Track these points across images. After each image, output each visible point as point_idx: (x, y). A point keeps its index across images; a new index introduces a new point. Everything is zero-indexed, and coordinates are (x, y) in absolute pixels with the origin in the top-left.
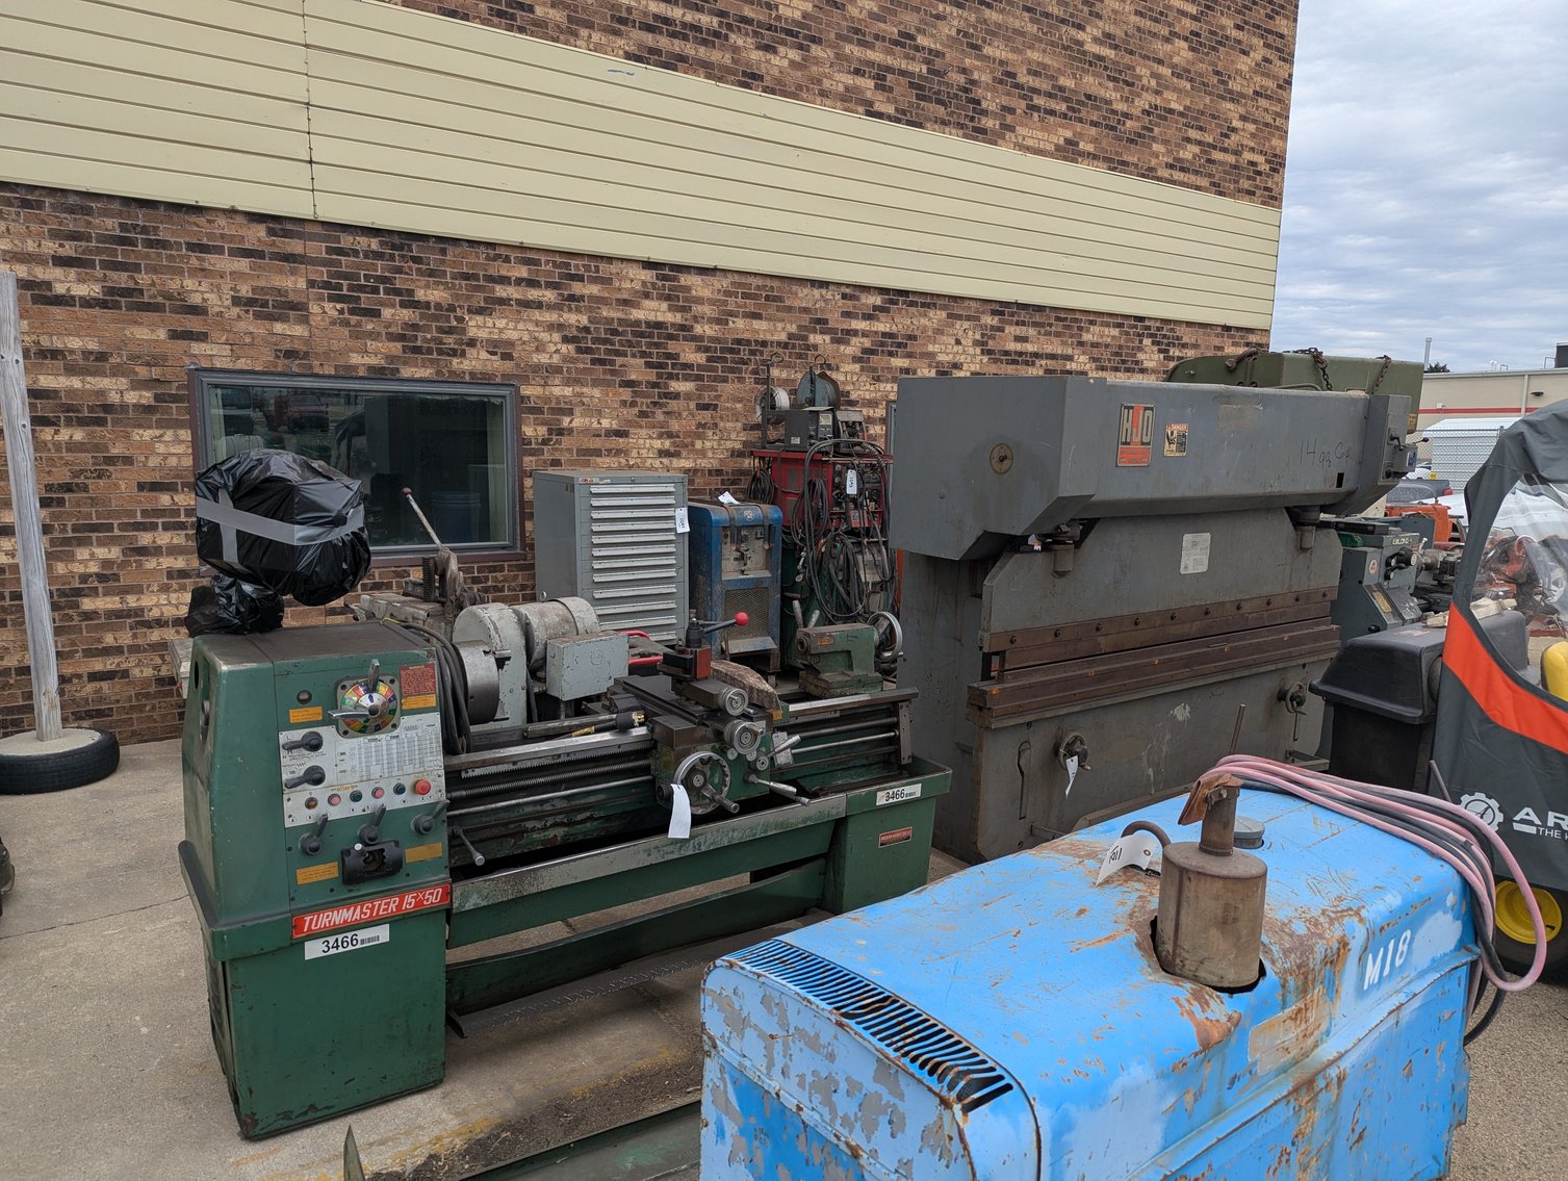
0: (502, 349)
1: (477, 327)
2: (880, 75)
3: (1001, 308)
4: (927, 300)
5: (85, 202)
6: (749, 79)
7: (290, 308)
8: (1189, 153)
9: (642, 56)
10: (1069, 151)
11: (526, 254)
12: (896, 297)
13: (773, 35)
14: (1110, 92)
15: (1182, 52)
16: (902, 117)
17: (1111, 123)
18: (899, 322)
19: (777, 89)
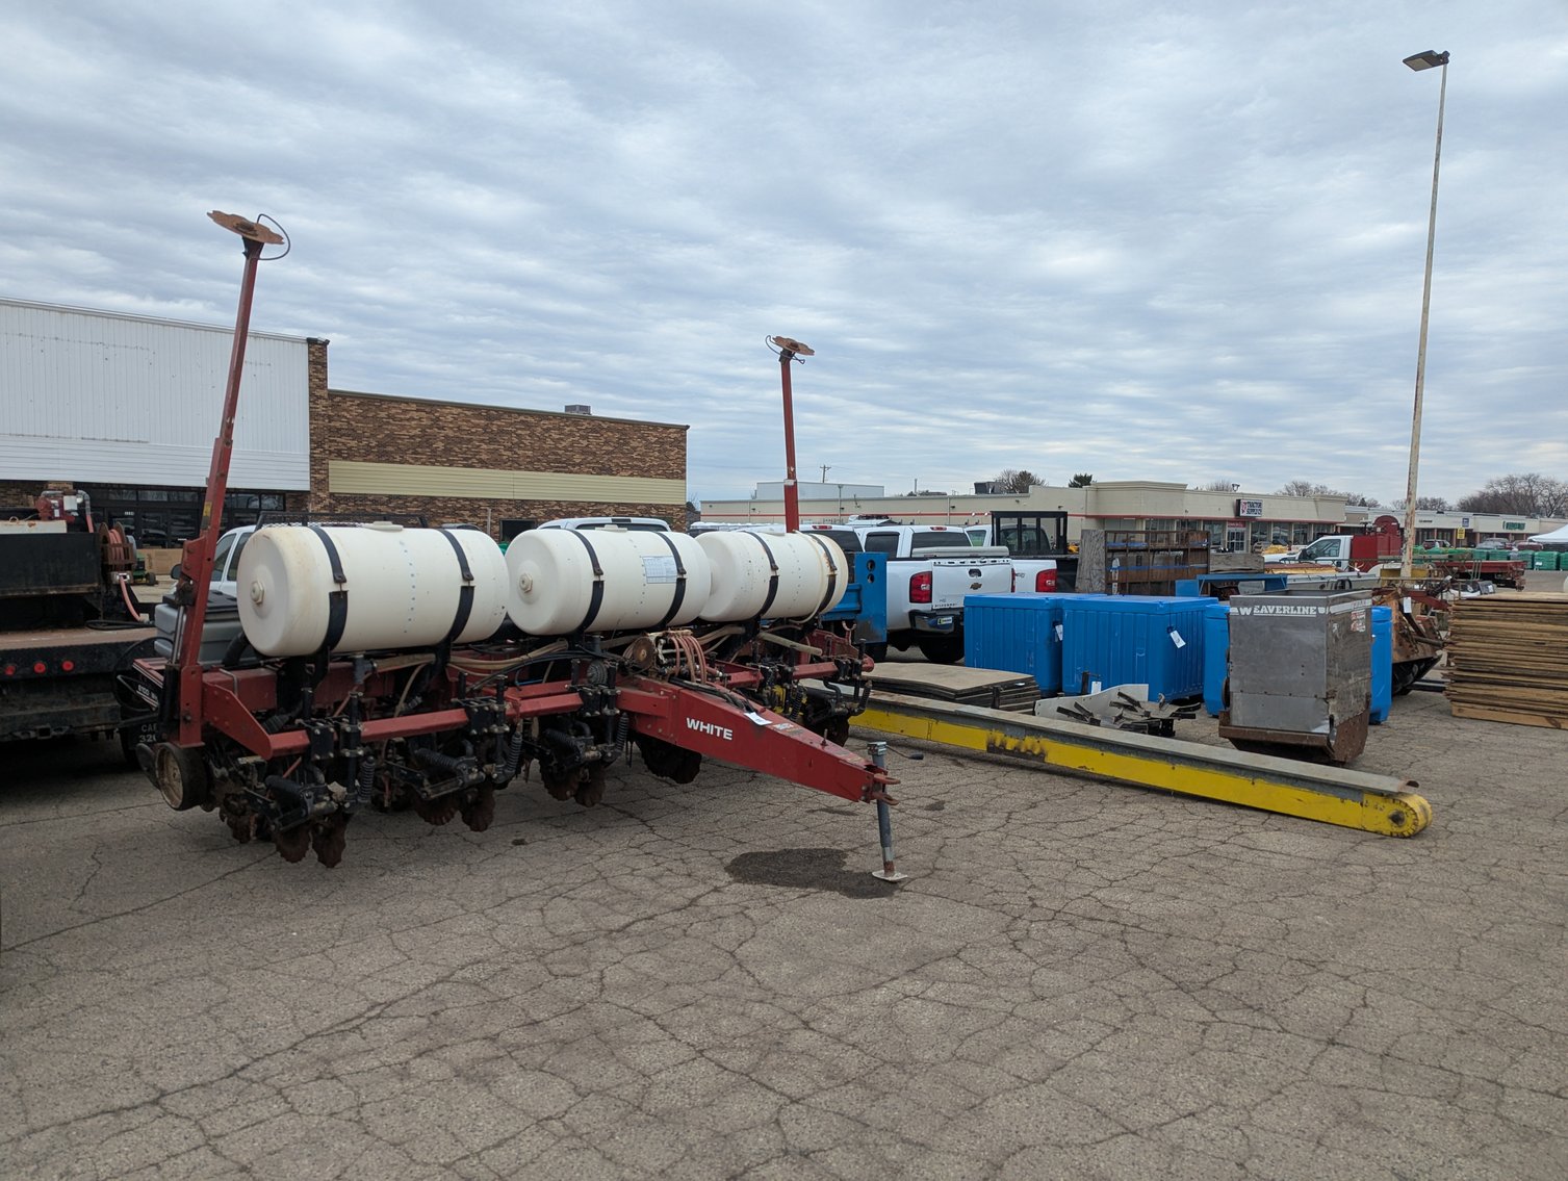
0: (535, 514)
1: (532, 511)
2: (593, 468)
3: (619, 504)
4: (604, 503)
5: (490, 499)
6: (571, 472)
7: (510, 510)
8: (660, 472)
9: (555, 472)
10: (632, 475)
11: (539, 501)
12: (597, 503)
13: (574, 465)
14: (640, 464)
15: (657, 454)
16: (598, 474)
17: (641, 469)
18: (599, 507)
19: (576, 473)
